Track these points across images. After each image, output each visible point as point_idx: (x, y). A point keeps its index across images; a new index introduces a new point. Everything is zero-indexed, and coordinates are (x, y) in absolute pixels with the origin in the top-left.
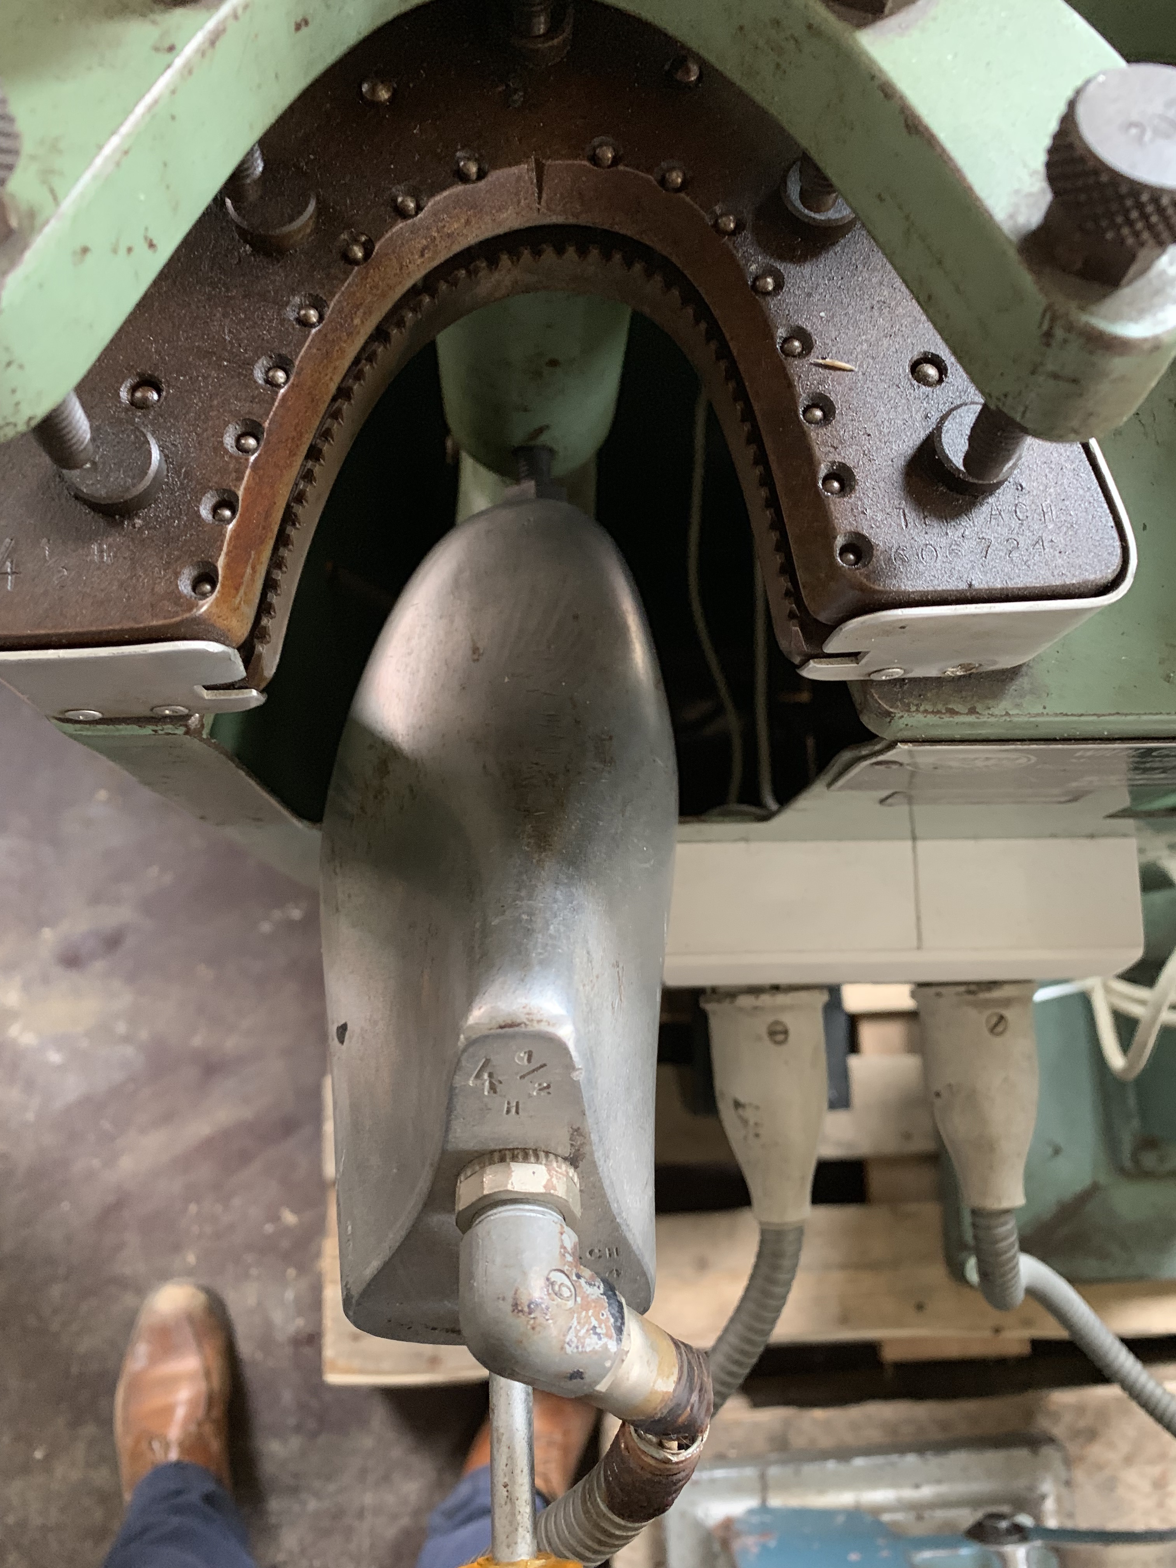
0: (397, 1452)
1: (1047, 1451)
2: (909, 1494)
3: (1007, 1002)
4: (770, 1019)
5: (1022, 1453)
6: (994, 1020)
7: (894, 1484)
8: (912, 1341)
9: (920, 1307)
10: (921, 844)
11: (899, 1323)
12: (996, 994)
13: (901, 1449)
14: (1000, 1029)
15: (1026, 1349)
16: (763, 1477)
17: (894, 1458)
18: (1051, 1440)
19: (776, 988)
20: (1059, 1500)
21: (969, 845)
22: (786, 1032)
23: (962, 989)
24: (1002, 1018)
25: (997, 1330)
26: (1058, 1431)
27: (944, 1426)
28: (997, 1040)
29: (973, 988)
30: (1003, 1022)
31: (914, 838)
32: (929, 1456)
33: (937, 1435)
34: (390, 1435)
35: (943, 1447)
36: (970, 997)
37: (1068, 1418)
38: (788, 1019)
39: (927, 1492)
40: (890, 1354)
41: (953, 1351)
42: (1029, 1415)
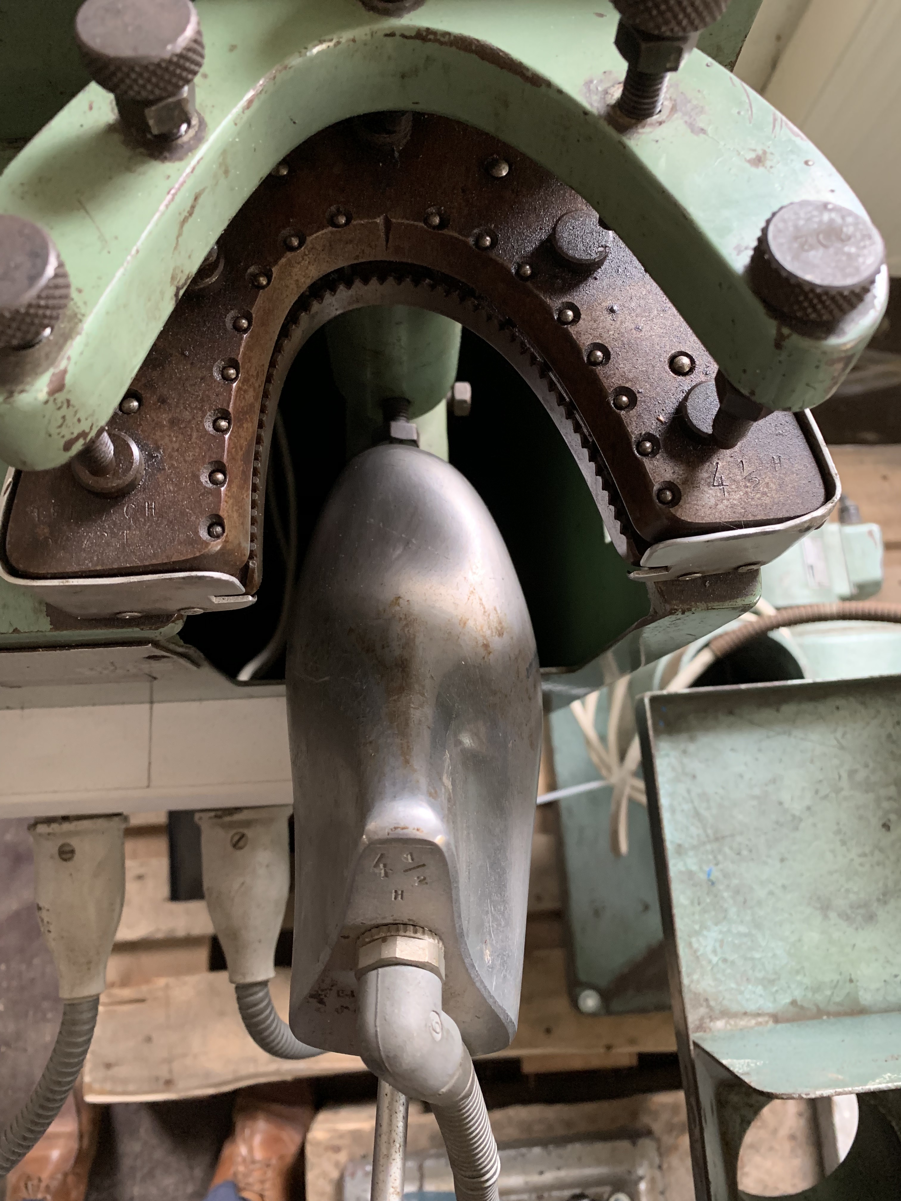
0: (159, 1154)
1: (646, 1143)
2: (535, 1179)
3: (248, 824)
4: (60, 842)
5: (625, 1144)
6: (236, 838)
7: (524, 1172)
8: (544, 1057)
9: (548, 1031)
10: (156, 706)
11: (531, 1045)
12: (237, 817)
13: (531, 1143)
14: (241, 844)
15: (634, 1062)
16: (421, 1168)
17: (524, 1150)
18: (648, 1133)
19: (65, 819)
20: (653, 1181)
21: (194, 706)
22: (72, 852)
23: (212, 814)
24: (243, 836)
25: (609, 1047)
26: (657, 1127)
27: (568, 1124)
28: (239, 853)
29: (219, 813)
30: (244, 839)
31: (152, 702)
32: (551, 1147)
33: (560, 1131)
34: (154, 1141)
35: (562, 1141)
36: (219, 821)
37: (665, 1116)
38: (74, 842)
39: (549, 1177)
40: (528, 1068)
41: (577, 1064)
42: (634, 1115)
